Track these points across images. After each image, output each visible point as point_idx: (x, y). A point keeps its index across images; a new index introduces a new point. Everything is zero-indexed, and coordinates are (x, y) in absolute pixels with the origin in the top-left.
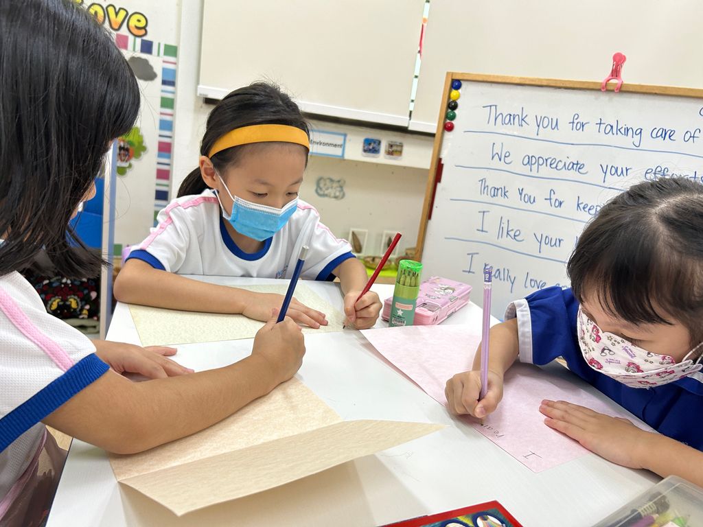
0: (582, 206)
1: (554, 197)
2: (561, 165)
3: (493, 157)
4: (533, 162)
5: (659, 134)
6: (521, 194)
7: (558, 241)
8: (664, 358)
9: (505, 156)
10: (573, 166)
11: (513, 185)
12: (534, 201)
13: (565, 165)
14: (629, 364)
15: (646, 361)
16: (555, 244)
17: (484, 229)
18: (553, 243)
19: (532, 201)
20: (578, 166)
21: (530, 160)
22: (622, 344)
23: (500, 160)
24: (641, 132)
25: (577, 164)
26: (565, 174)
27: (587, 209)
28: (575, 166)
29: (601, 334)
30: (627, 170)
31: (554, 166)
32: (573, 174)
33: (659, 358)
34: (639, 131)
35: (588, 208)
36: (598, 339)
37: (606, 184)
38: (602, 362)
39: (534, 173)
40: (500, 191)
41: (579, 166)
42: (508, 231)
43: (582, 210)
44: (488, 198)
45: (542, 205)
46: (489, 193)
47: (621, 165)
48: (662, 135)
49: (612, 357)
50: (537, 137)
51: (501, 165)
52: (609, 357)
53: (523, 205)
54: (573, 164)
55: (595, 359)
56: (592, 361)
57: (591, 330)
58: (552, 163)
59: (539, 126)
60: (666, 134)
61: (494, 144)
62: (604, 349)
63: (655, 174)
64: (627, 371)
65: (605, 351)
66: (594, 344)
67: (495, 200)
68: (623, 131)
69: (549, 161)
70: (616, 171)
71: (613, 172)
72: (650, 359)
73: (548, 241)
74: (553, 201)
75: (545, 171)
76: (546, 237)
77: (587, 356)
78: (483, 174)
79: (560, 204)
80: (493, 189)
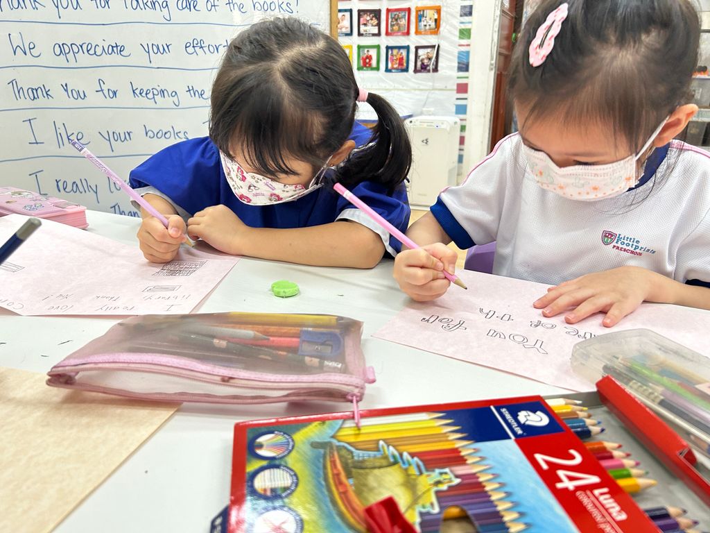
0: (138, 92)
1: (105, 88)
2: (99, 51)
3: (15, 53)
4: (67, 51)
5: (184, 6)
6: (66, 90)
7: (127, 134)
8: (296, 187)
9: (30, 49)
10: (113, 50)
11: (54, 81)
12: (85, 96)
13: (104, 49)
14: (271, 195)
15: (284, 191)
16: (125, 138)
17: (38, 141)
18: (123, 138)
19: (82, 96)
20: (117, 49)
21: (62, 49)
22: (264, 181)
23: (26, 54)
24: (167, 5)
25: (117, 46)
26: (107, 59)
27: (144, 94)
28: (115, 49)
29: (245, 174)
30: (168, 47)
31: (92, 52)
32: (115, 59)
33: (293, 188)
34: (165, 4)
35: (145, 92)
36: (244, 179)
37: (153, 65)
38: (250, 196)
39: (72, 63)
40: (39, 91)
41: (119, 48)
42: (68, 137)
43: (139, 95)
44: (28, 103)
45: (94, 99)
46: (27, 96)
47: (161, 42)
48: (186, 6)
49: (258, 192)
50: (59, 21)
51: (29, 60)
52: (254, 192)
53: (72, 102)
54: (113, 47)
55: (245, 195)
56: (242, 196)
57: (236, 170)
58: (90, 49)
59: (57, 7)
60: (190, 5)
61: (9, 35)
62: (250, 186)
63: (194, 47)
64: (270, 200)
65: (252, 188)
66: (241, 183)
67: (37, 103)
68: (149, 4)
69: (85, 47)
70: (158, 49)
71: (156, 51)
72: (286, 189)
73: (117, 137)
74: (106, 92)
75: (84, 59)
76: (114, 133)
77: (237, 192)
78: (10, 74)
79: (115, 93)
80: (30, 90)
